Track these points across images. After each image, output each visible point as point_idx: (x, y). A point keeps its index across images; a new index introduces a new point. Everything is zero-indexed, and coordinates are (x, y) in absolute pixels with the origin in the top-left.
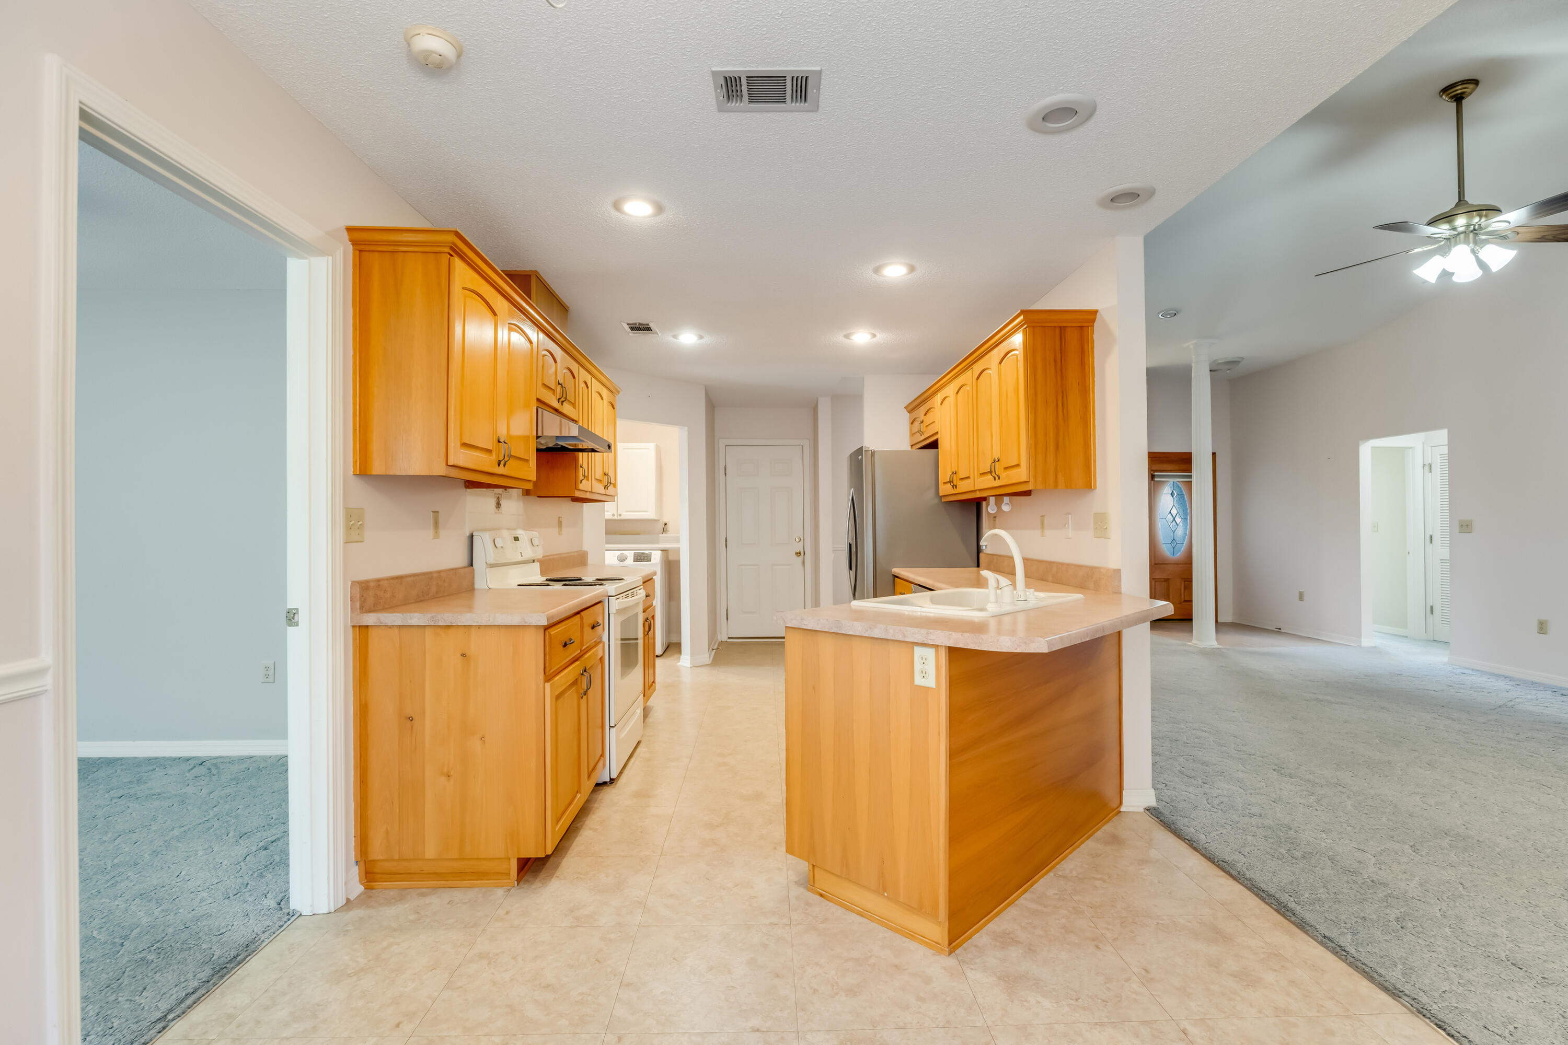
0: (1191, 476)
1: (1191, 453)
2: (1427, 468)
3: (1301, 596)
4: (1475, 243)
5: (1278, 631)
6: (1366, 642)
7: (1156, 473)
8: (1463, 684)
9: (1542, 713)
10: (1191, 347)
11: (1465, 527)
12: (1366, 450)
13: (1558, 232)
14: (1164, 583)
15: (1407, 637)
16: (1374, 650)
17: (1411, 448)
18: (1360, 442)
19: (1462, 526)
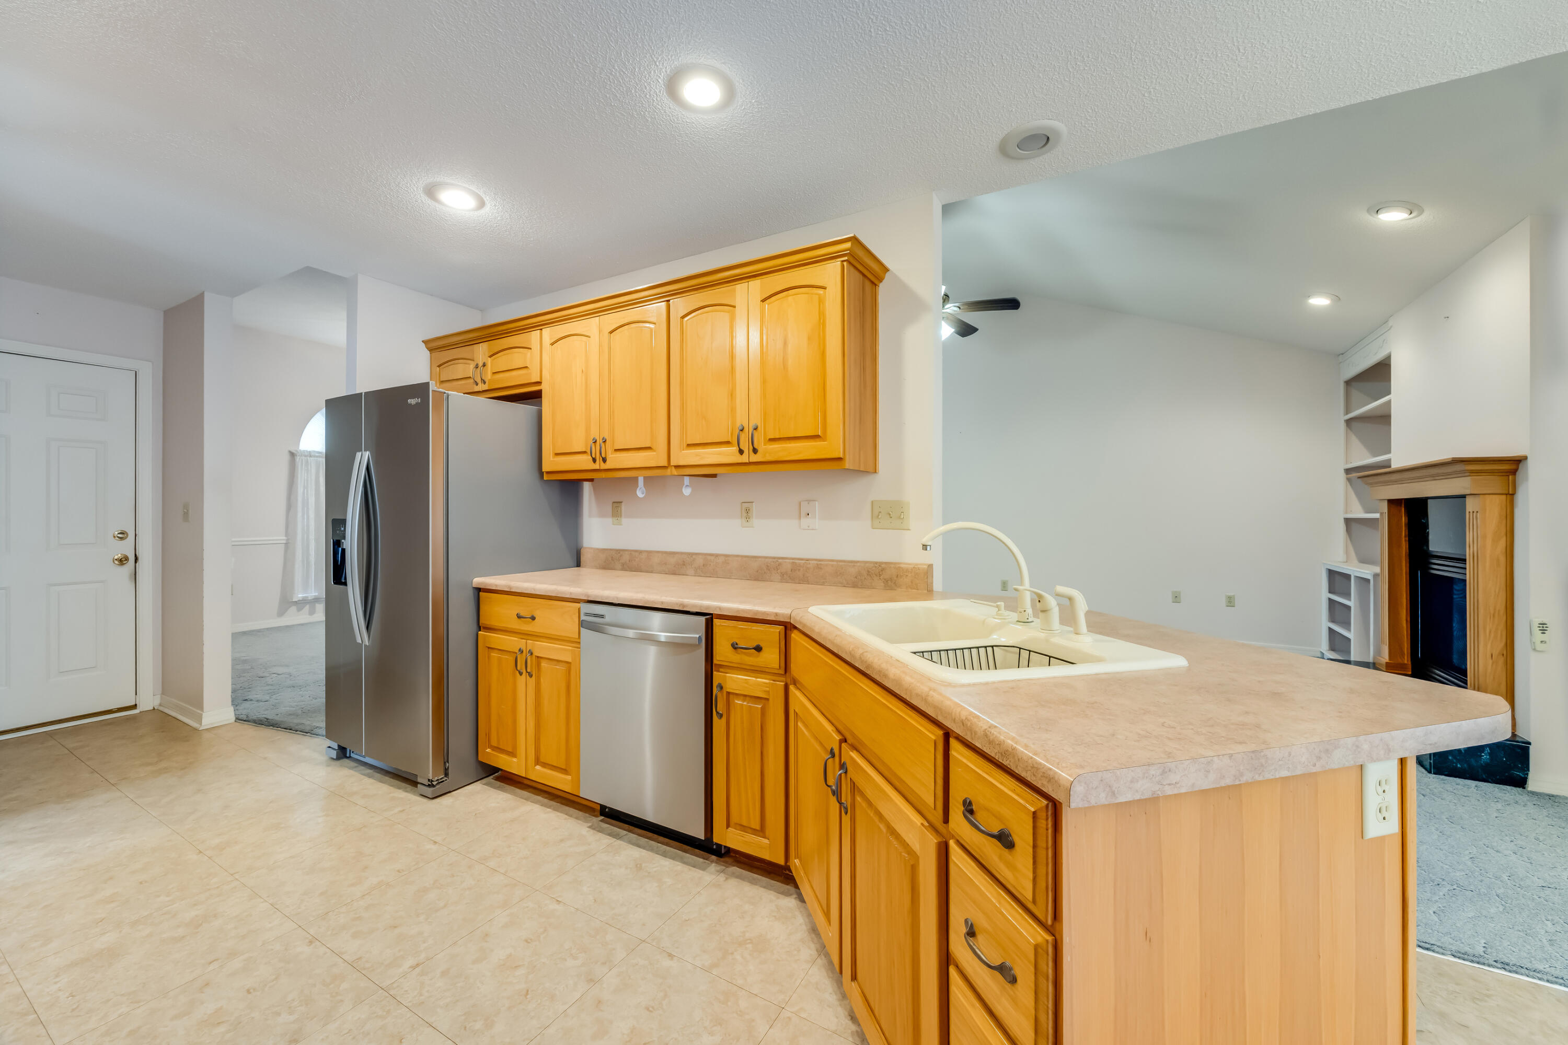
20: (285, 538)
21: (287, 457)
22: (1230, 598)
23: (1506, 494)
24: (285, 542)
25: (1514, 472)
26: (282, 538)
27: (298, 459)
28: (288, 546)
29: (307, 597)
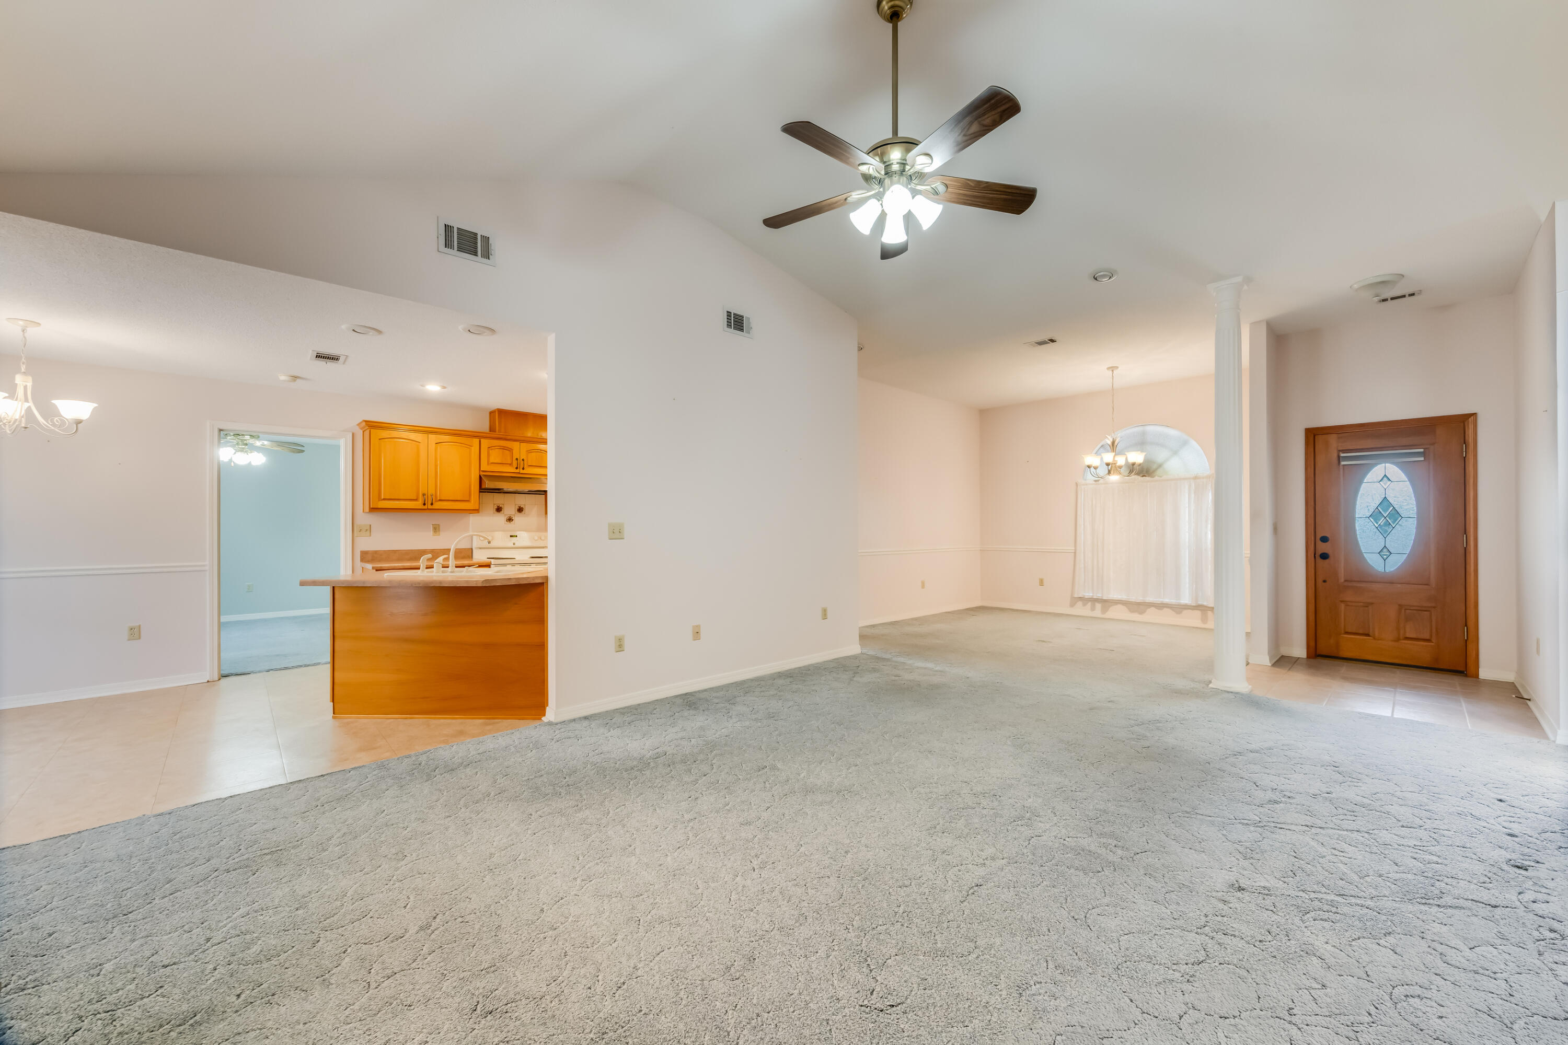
7: (1344, 455)
20: (1075, 548)
21: (1073, 487)
28: (1075, 556)
29: (1089, 596)
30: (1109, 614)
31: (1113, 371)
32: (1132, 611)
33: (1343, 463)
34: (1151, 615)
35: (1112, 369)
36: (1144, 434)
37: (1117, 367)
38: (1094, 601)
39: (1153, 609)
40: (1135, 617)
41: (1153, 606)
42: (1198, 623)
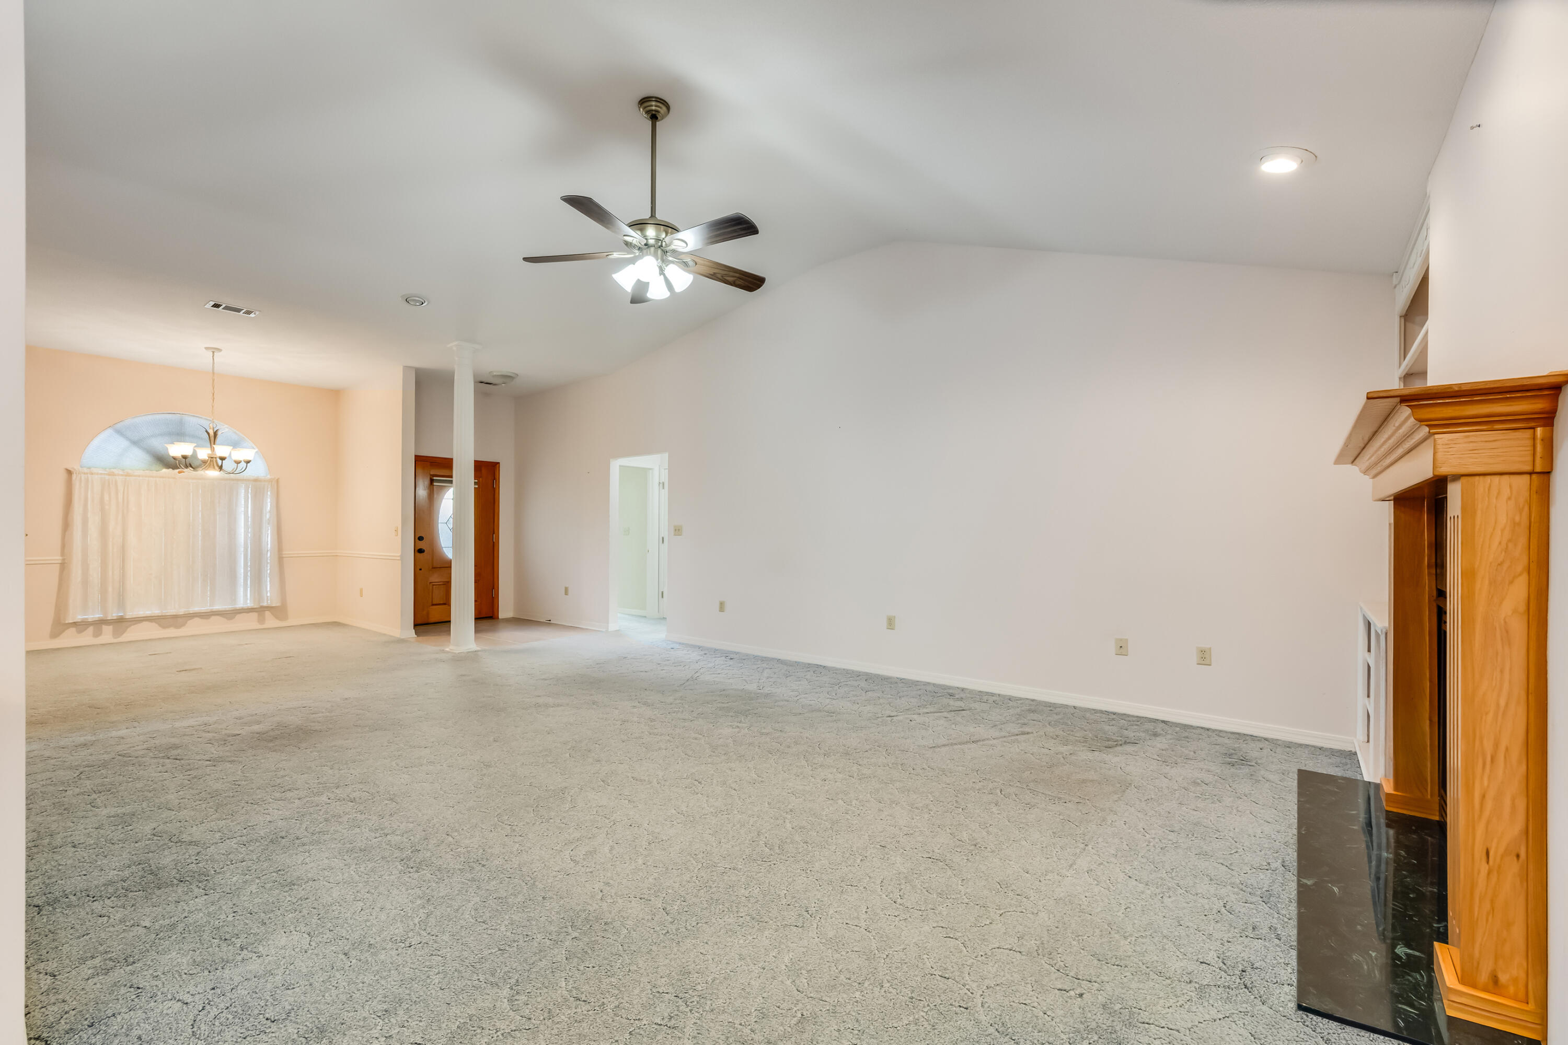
0: (452, 481)
1: (452, 459)
2: (661, 485)
3: (566, 591)
4: (663, 261)
5: (548, 624)
6: (612, 627)
7: (435, 478)
8: (668, 660)
9: (714, 681)
10: (455, 348)
11: (678, 531)
12: (616, 465)
13: (725, 272)
14: (442, 586)
15: (645, 617)
16: (618, 633)
17: (650, 469)
18: (611, 460)
19: (676, 530)
20: (61, 558)
21: (63, 476)
22: (1203, 651)
23: (1531, 473)
24: (60, 562)
25: (1548, 418)
26: (58, 558)
27: (74, 477)
28: (64, 566)
29: (87, 619)
30: (127, 636)
31: (213, 352)
32: (164, 627)
33: (435, 484)
34: (194, 627)
35: (214, 350)
36: (181, 423)
37: (219, 350)
38: (101, 623)
39: (197, 620)
40: (171, 632)
41: (197, 616)
42: (255, 625)
